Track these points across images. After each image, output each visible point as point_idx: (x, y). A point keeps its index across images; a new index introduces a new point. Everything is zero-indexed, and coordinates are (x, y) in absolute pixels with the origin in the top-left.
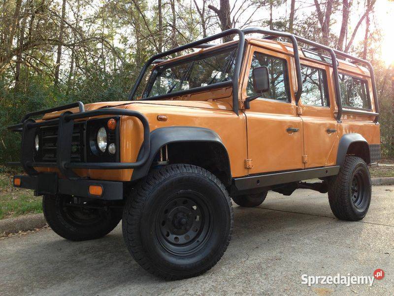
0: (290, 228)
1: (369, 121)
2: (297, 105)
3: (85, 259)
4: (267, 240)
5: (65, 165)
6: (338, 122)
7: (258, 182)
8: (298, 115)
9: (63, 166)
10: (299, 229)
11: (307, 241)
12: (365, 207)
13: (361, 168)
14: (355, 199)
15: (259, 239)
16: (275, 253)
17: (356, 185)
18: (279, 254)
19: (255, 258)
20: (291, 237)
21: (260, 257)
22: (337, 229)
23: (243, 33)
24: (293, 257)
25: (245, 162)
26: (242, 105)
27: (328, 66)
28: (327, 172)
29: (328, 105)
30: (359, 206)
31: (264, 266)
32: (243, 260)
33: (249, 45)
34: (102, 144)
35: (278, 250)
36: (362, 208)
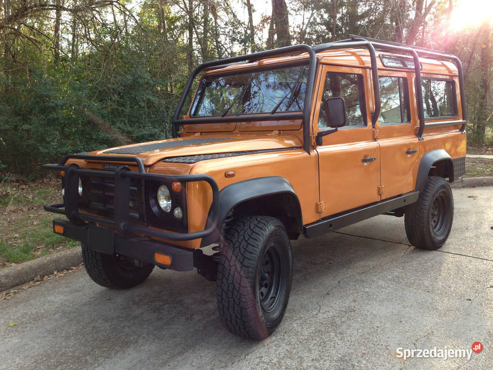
0: (362, 263)
1: (454, 131)
2: (374, 127)
3: (142, 313)
4: (337, 282)
5: (124, 226)
6: (419, 140)
7: (331, 226)
8: (375, 140)
9: (122, 228)
10: (371, 264)
11: (381, 283)
12: (446, 233)
13: (443, 190)
14: (434, 224)
15: (329, 281)
16: (348, 303)
17: (436, 208)
18: (353, 304)
19: (327, 309)
20: (363, 278)
21: (332, 307)
22: (415, 263)
23: (314, 53)
24: (368, 307)
25: (317, 205)
26: (314, 141)
27: (409, 72)
28: (405, 201)
29: (409, 120)
30: (438, 233)
31: (338, 321)
32: (314, 313)
33: (321, 66)
34: (164, 203)
35: (351, 298)
36: (442, 234)
